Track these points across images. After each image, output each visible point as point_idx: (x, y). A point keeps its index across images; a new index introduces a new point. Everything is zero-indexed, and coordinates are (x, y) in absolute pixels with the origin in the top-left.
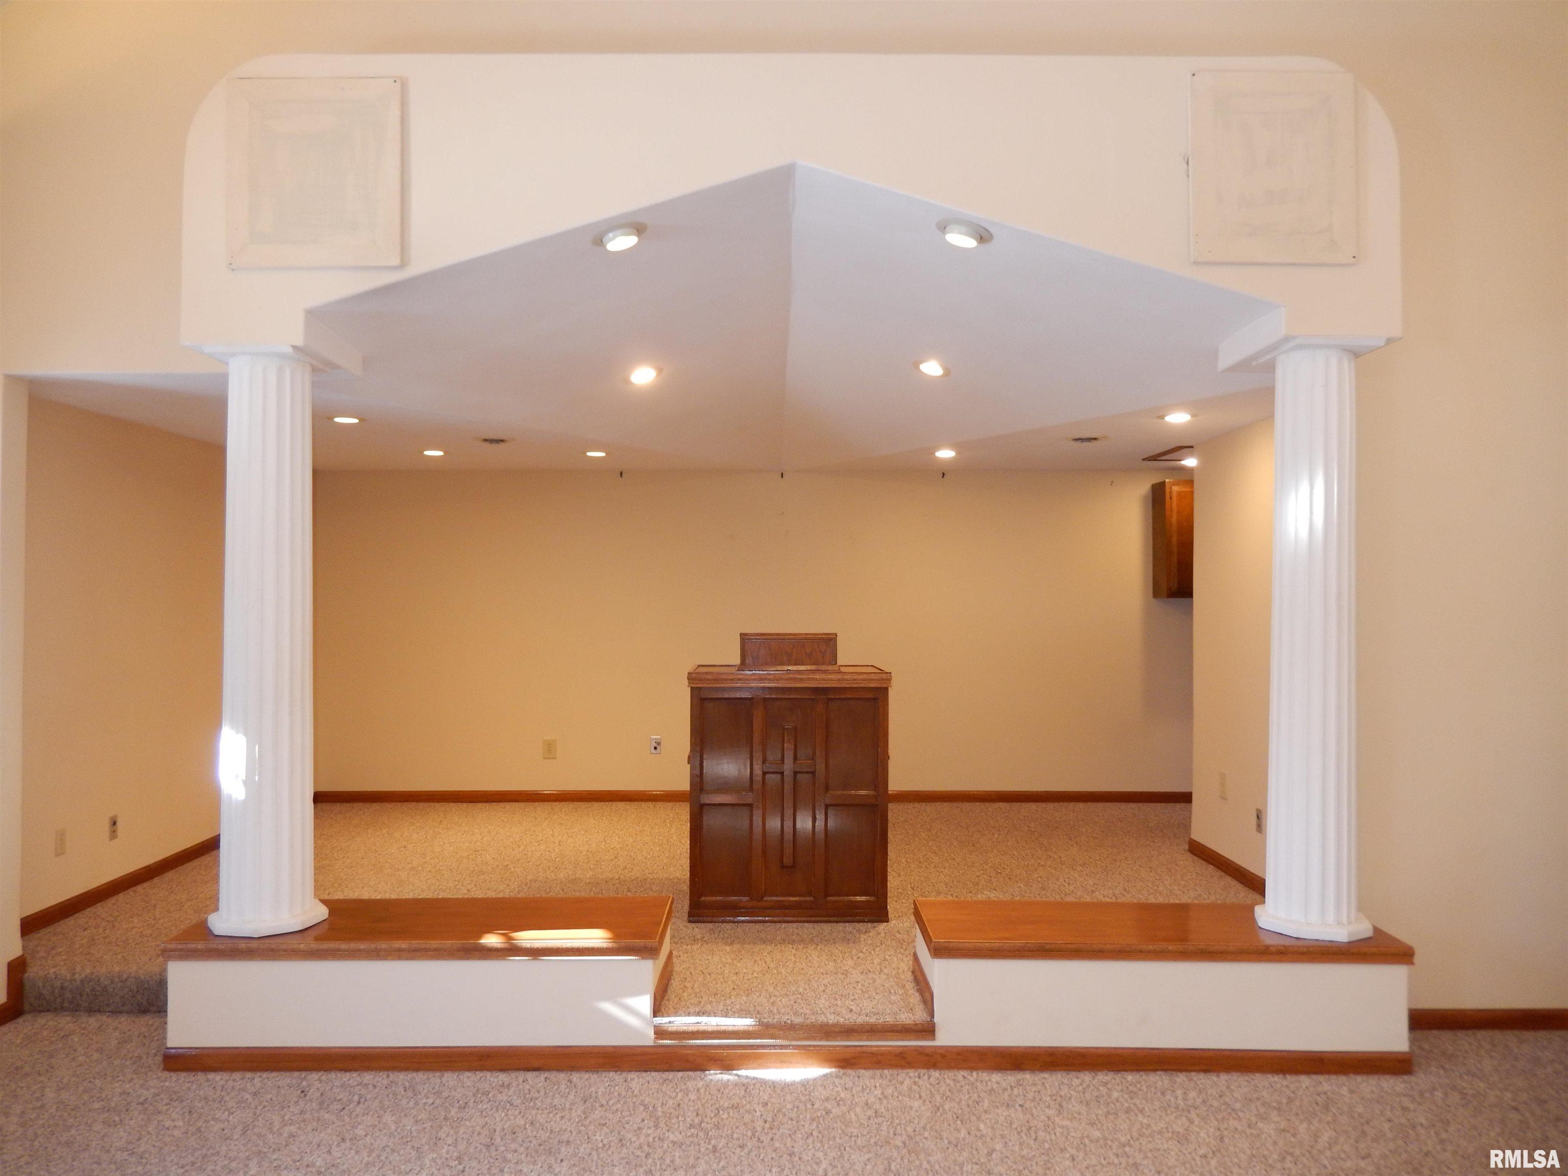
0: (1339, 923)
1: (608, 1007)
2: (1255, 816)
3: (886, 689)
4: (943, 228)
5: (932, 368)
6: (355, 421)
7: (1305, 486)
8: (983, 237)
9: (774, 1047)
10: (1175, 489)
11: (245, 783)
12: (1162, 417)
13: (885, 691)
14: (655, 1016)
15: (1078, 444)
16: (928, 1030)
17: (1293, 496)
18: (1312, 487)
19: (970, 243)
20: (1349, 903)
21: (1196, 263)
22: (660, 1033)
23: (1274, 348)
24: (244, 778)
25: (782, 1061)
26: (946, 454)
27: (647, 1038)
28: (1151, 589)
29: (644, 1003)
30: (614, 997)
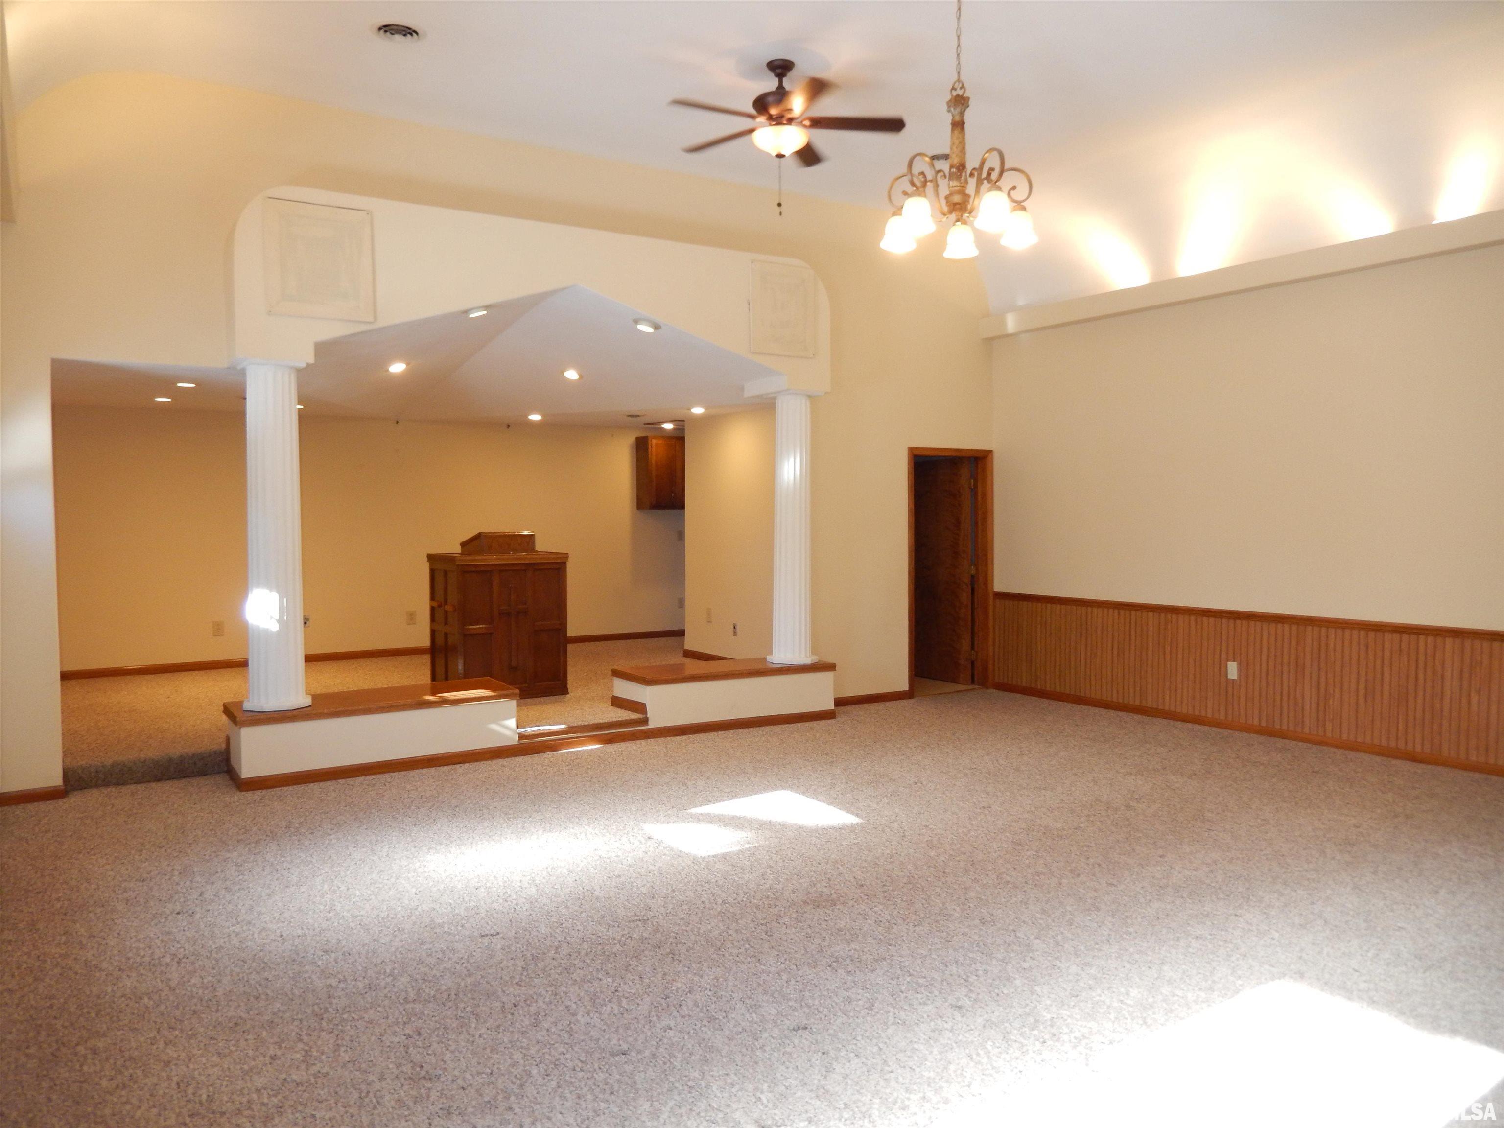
0: (807, 657)
1: (494, 727)
2: (732, 627)
3: (565, 563)
4: (636, 321)
5: (572, 375)
6: (194, 386)
7: (792, 460)
8: (657, 327)
9: (577, 737)
10: (654, 441)
11: (279, 621)
12: (689, 409)
13: (564, 564)
14: (518, 728)
15: (630, 418)
16: (645, 721)
17: (786, 464)
18: (795, 459)
19: (650, 330)
20: (806, 648)
21: (753, 353)
22: (522, 737)
23: (779, 392)
24: (278, 618)
25: (582, 743)
26: (535, 417)
27: (514, 740)
28: (635, 504)
29: (512, 723)
30: (496, 721)
